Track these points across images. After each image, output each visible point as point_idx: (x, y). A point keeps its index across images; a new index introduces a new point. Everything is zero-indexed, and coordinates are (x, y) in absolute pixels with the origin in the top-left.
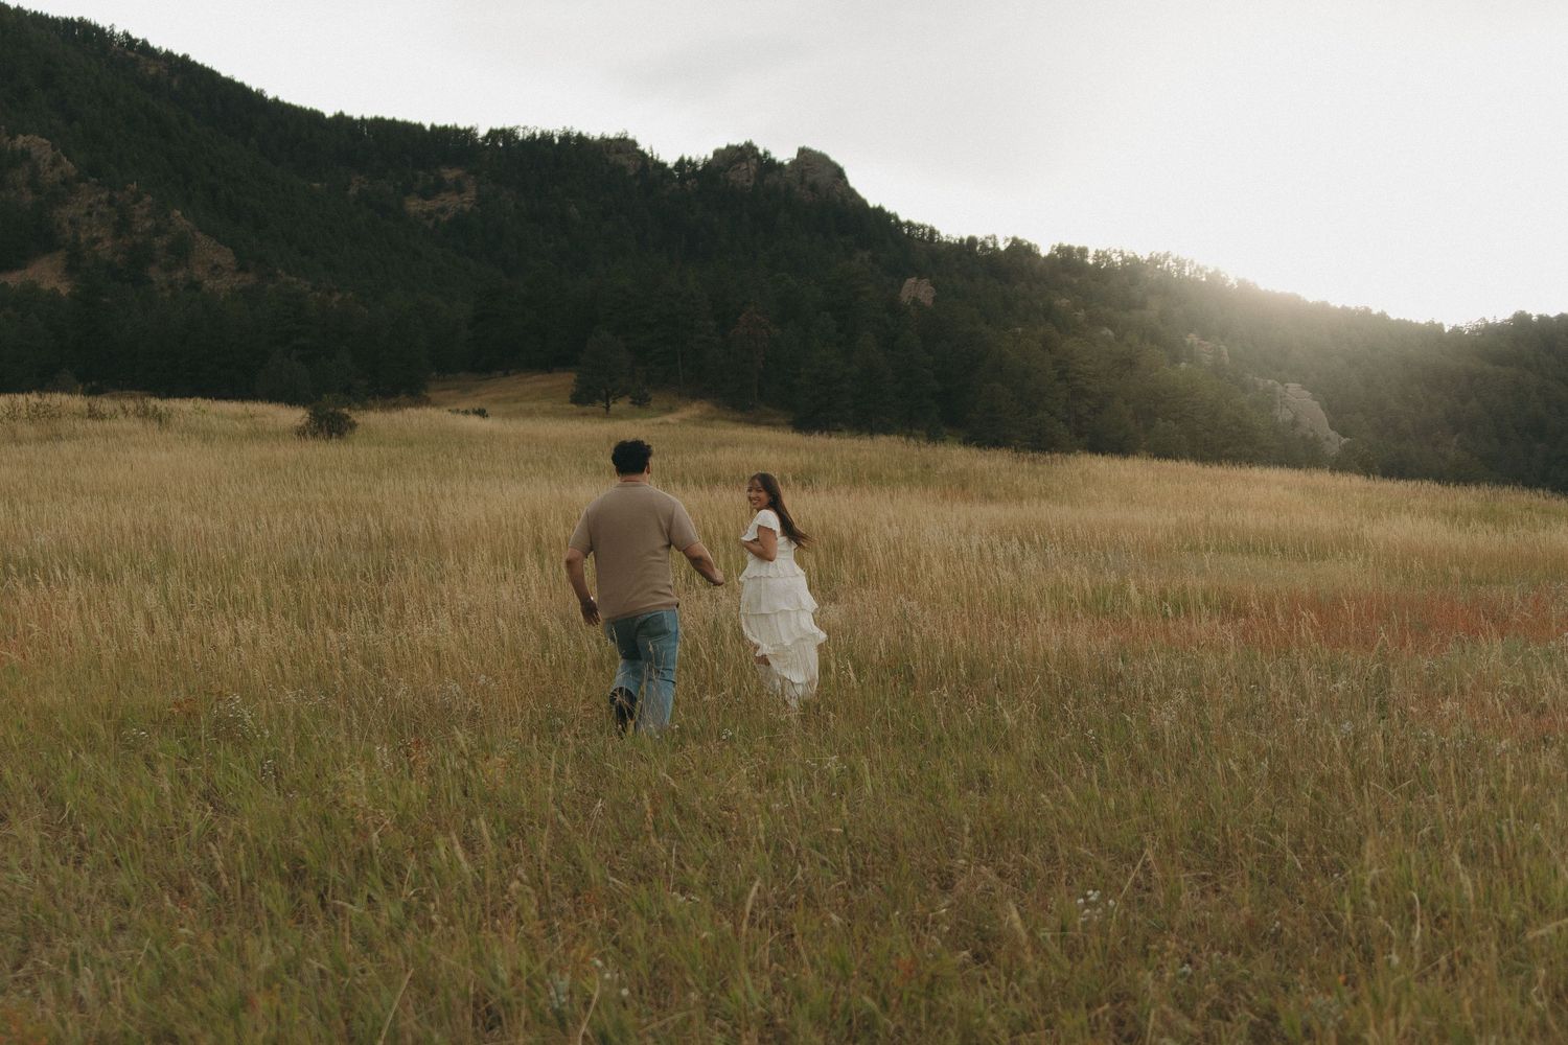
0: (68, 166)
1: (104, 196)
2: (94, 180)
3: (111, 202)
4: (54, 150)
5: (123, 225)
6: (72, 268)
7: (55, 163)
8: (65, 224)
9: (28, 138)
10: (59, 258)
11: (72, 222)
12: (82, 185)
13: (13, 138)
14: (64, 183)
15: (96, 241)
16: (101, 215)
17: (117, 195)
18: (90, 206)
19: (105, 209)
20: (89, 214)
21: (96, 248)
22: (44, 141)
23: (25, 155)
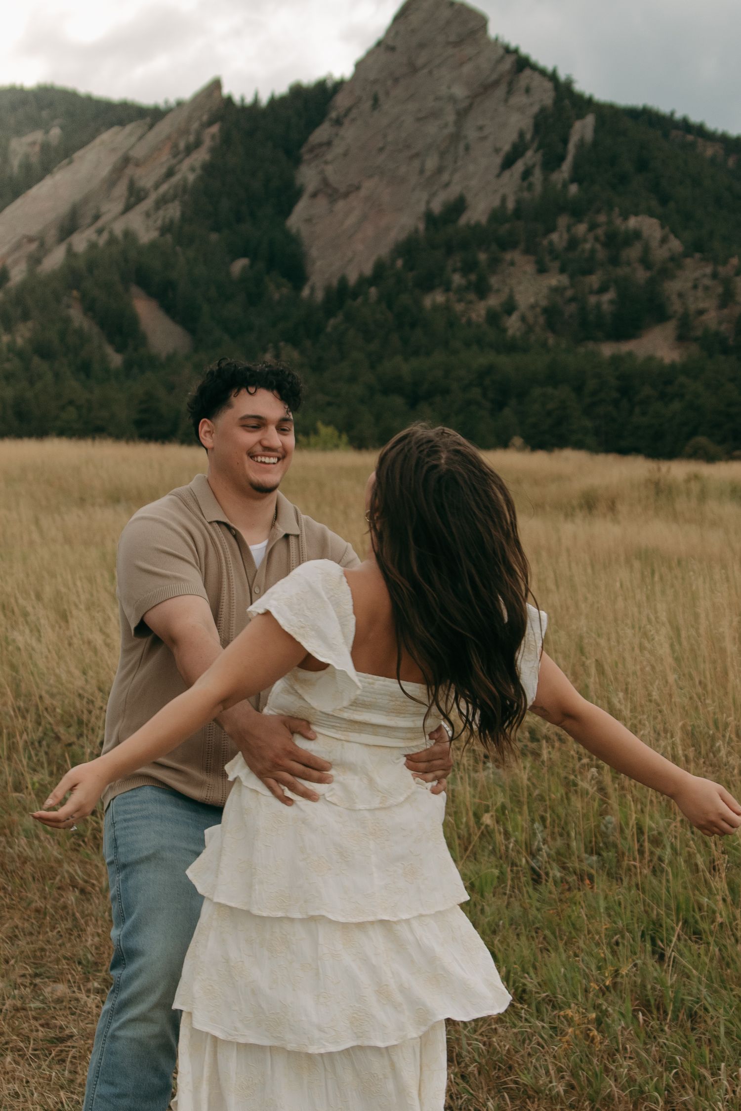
0: (675, 245)
1: (708, 270)
2: (698, 255)
3: (715, 276)
4: (663, 227)
5: (727, 298)
6: (682, 338)
7: (664, 240)
8: (674, 298)
9: (640, 218)
10: (669, 329)
11: (680, 295)
12: (688, 261)
13: (626, 218)
14: (672, 259)
15: (701, 312)
16: (706, 288)
17: (721, 270)
18: (697, 279)
19: (707, 282)
20: (695, 287)
21: (704, 317)
22: (654, 221)
23: (637, 235)
